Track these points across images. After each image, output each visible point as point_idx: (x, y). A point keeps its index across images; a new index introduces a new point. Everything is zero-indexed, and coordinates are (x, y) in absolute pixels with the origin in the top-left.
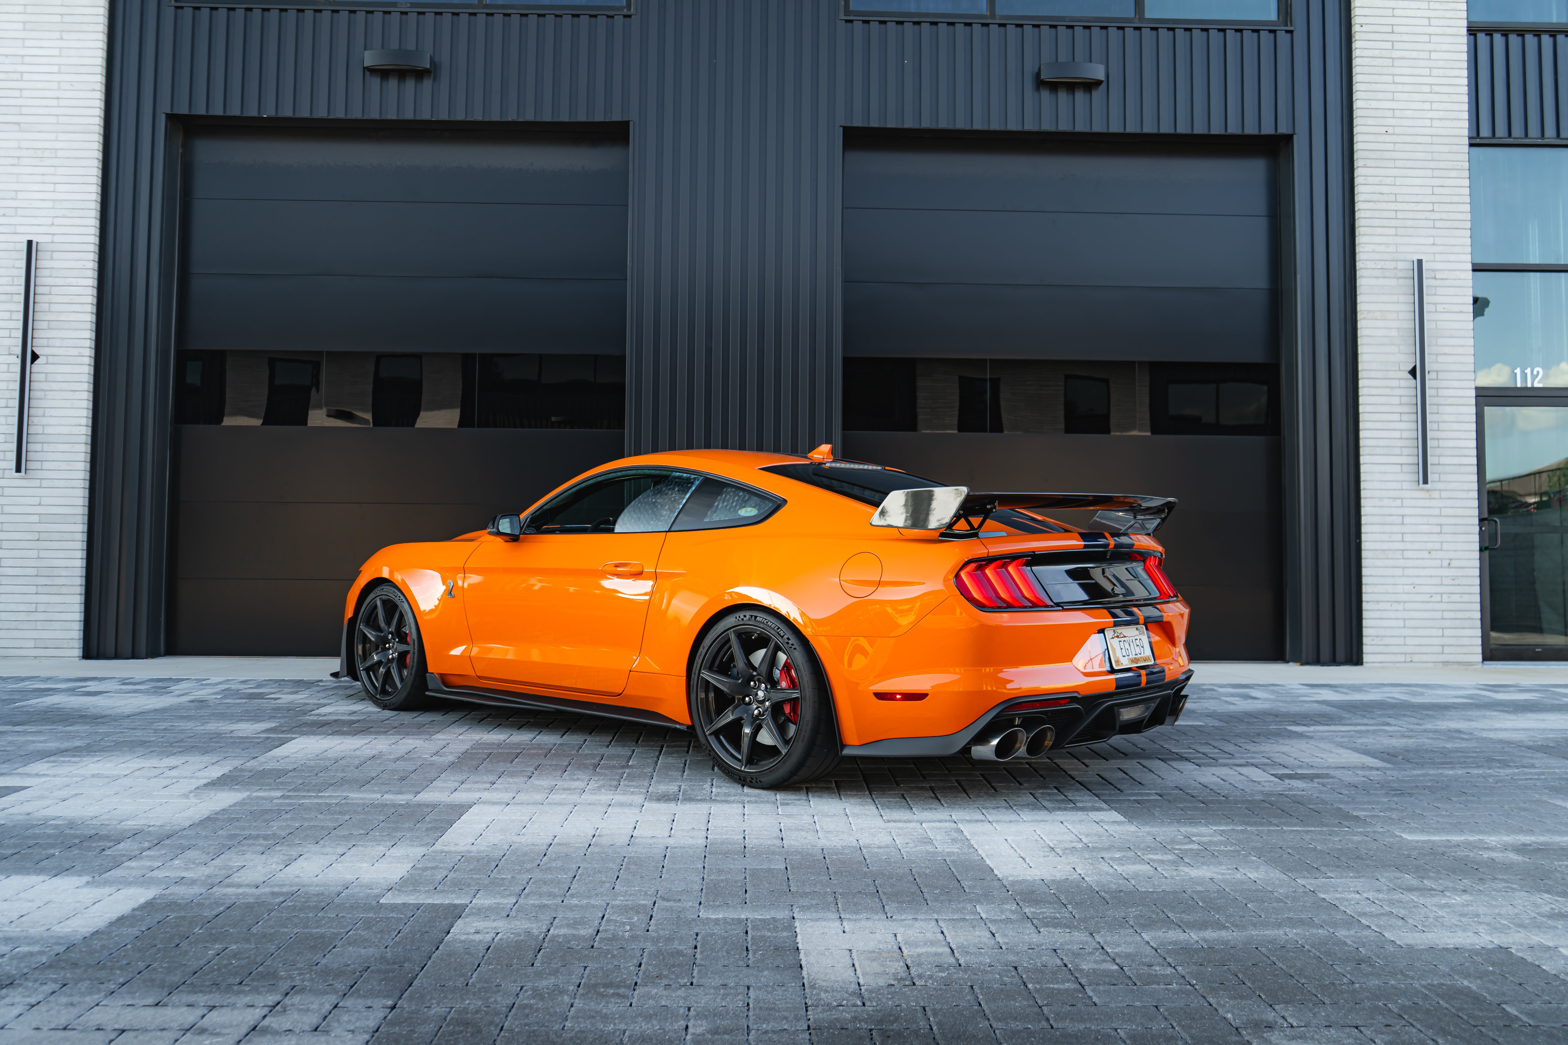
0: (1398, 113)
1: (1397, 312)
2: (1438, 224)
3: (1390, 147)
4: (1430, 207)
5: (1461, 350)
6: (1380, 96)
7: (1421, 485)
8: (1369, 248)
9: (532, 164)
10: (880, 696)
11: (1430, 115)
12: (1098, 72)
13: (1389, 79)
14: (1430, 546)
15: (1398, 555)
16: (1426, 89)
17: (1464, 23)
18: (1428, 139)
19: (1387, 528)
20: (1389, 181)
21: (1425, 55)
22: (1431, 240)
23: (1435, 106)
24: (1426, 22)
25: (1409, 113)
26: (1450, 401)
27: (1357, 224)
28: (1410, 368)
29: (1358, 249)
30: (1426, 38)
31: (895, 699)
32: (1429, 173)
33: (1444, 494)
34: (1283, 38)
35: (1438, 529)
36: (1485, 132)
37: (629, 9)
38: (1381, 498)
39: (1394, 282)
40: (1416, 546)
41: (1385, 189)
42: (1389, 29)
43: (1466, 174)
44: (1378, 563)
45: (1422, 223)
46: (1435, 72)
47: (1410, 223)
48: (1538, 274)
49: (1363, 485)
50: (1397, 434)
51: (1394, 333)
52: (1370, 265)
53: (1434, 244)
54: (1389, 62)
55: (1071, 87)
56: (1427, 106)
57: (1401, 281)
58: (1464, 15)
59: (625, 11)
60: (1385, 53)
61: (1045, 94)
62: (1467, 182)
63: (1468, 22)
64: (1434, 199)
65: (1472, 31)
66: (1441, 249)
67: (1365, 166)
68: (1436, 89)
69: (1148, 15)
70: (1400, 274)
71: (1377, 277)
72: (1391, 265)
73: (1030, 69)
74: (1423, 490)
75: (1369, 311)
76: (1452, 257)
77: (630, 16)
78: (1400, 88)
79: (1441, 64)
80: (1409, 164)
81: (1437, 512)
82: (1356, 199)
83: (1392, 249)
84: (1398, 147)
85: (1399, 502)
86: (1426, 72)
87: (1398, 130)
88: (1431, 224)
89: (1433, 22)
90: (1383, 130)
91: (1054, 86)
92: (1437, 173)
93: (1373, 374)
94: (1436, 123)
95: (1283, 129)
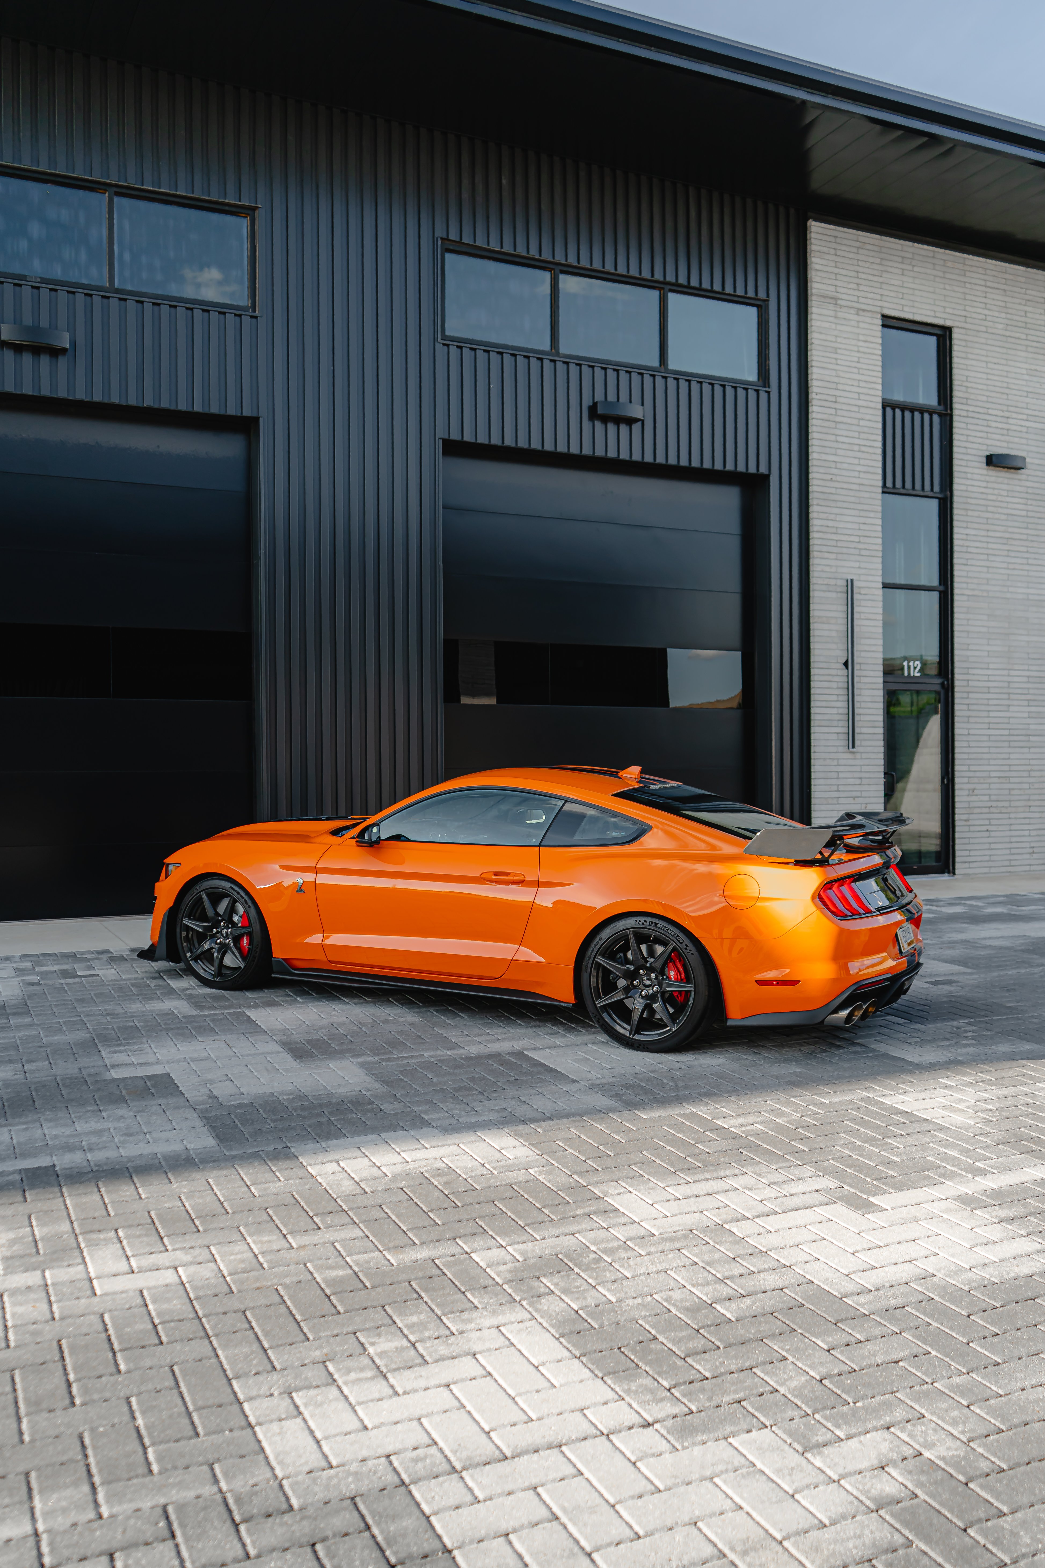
0: (839, 465)
1: (836, 618)
2: (863, 552)
3: (833, 491)
4: (857, 539)
5: (874, 648)
6: (828, 450)
7: (851, 749)
8: (819, 568)
9: (158, 447)
10: (760, 982)
11: (859, 468)
12: (636, 411)
13: (833, 438)
14: (854, 794)
15: (835, 801)
16: (856, 448)
17: (880, 400)
18: (856, 487)
19: (829, 782)
20: (832, 517)
21: (855, 422)
22: (857, 565)
23: (862, 462)
24: (856, 396)
25: (845, 466)
26: (868, 686)
27: (811, 549)
28: (844, 660)
29: (811, 568)
30: (856, 409)
31: (772, 985)
32: (856, 513)
33: (864, 756)
34: (763, 396)
35: (858, 782)
36: (889, 484)
37: (254, 311)
38: (825, 759)
39: (834, 595)
40: (846, 794)
41: (830, 524)
42: (833, 399)
43: (880, 515)
44: (823, 807)
45: (852, 551)
46: (862, 436)
47: (845, 550)
48: (903, 591)
49: (813, 749)
50: (835, 711)
51: (834, 634)
52: (820, 581)
53: (859, 568)
54: (833, 425)
55: (618, 420)
56: (856, 461)
57: (840, 595)
58: (880, 393)
59: (250, 312)
60: (831, 418)
61: (598, 425)
62: (880, 522)
63: (883, 399)
64: (860, 533)
65: (885, 406)
66: (863, 571)
67: (818, 505)
68: (863, 449)
69: (671, 366)
70: (839, 589)
71: (825, 591)
72: (832, 582)
73: (587, 402)
74: (851, 752)
75: (819, 617)
76: (871, 578)
77: (256, 317)
78: (840, 446)
79: (866, 430)
80: (845, 505)
81: (858, 769)
82: (811, 529)
83: (833, 570)
84: (839, 491)
85: (835, 762)
86: (856, 435)
87: (839, 478)
88: (857, 552)
89: (862, 397)
90: (829, 477)
91: (605, 419)
92: (862, 514)
93: (821, 665)
94: (862, 475)
95: (763, 470)
